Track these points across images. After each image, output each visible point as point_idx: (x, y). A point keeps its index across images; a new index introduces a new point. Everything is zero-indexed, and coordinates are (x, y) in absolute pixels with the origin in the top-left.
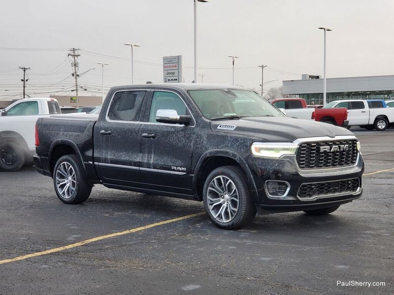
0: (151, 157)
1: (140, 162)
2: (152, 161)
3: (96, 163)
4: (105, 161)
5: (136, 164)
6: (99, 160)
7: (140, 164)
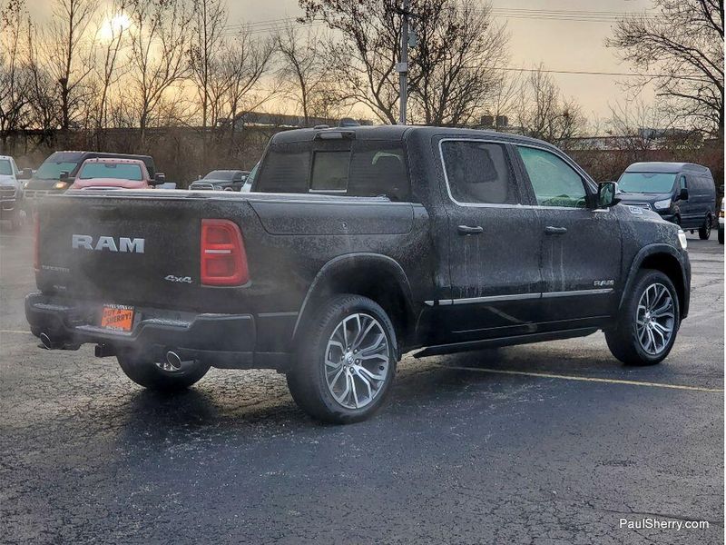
0: (559, 270)
1: (543, 283)
2: (563, 278)
3: (442, 302)
4: (472, 292)
5: (534, 288)
6: (454, 293)
7: (543, 286)
